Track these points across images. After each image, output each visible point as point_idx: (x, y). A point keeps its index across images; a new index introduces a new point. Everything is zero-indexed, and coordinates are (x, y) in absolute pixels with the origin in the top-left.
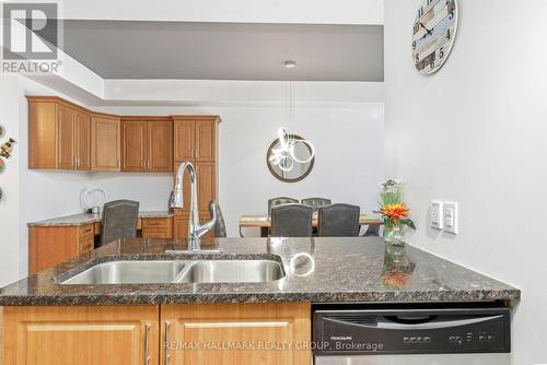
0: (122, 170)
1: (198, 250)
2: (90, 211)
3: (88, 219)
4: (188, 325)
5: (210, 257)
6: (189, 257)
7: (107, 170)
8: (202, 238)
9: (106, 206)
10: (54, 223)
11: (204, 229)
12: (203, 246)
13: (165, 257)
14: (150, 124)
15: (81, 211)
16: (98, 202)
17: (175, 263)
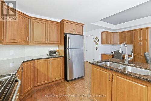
0: (119, 44)
1: (127, 63)
2: (112, 52)
3: (112, 54)
4: (117, 76)
5: (130, 66)
6: (125, 65)
7: (116, 44)
8: (129, 61)
9: (115, 52)
10: (107, 54)
11: (129, 59)
12: (129, 63)
13: (119, 63)
14: (126, 33)
15: (111, 52)
16: (113, 51)
17: (121, 65)
